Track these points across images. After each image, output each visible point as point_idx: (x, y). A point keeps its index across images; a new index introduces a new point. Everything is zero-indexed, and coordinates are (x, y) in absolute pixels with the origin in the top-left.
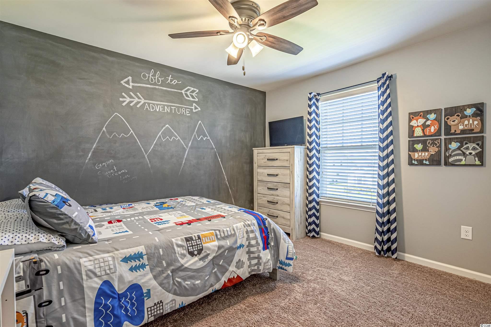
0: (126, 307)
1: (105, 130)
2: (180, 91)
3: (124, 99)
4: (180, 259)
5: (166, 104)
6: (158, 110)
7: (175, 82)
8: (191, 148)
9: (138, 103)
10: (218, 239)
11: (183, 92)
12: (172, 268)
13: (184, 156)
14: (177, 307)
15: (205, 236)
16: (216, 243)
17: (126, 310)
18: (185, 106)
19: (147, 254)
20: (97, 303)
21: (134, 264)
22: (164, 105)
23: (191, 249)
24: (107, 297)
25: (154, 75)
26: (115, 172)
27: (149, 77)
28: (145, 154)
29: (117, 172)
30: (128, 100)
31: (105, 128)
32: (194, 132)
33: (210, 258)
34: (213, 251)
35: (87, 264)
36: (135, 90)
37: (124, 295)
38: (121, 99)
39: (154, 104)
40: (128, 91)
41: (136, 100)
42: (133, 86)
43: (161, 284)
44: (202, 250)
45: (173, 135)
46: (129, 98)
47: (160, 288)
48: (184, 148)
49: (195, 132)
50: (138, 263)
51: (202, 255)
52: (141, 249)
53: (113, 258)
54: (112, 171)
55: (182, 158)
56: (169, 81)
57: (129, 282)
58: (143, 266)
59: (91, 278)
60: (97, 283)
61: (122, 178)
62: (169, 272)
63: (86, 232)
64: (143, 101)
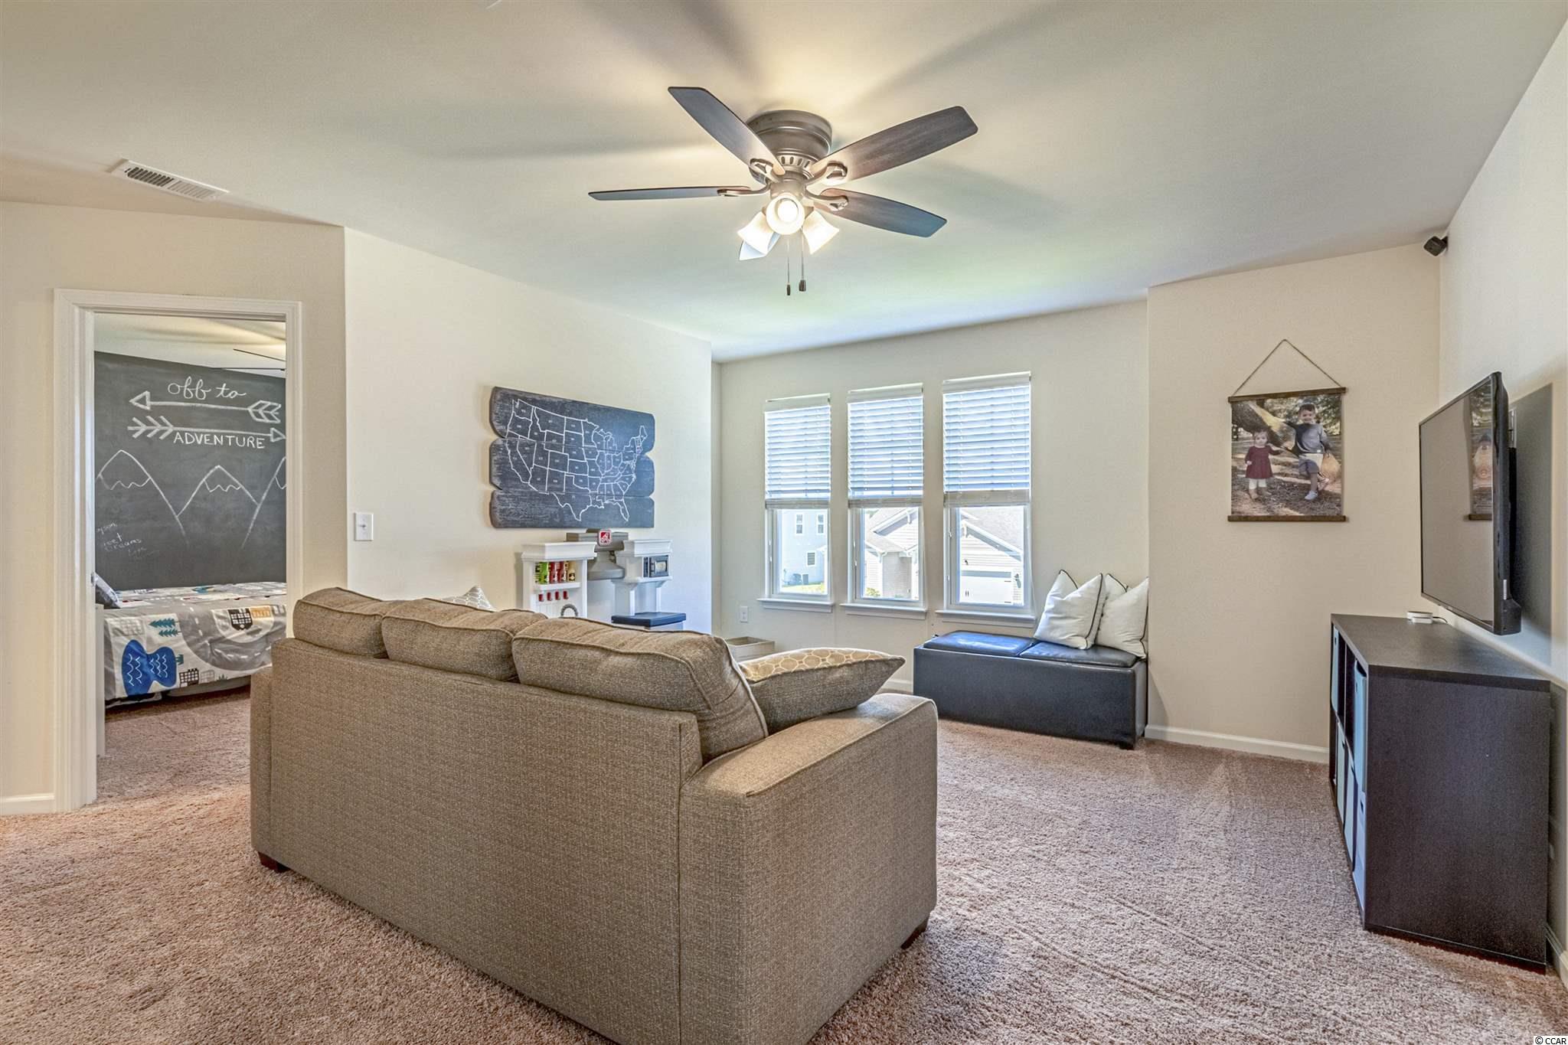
0: (155, 668)
1: (102, 478)
2: (243, 409)
3: (136, 428)
4: (220, 630)
5: (216, 431)
6: (199, 442)
7: (233, 395)
8: (267, 502)
9: (161, 432)
10: (275, 615)
11: (250, 409)
12: (210, 638)
13: (252, 516)
14: (216, 678)
15: (256, 611)
16: (272, 619)
17: (156, 670)
18: (254, 434)
19: (180, 621)
20: (125, 660)
21: (164, 629)
22: (212, 434)
23: (236, 622)
24: (136, 655)
25: (193, 386)
26: (120, 543)
27: (182, 389)
28: (174, 513)
29: (123, 542)
30: (143, 428)
31: (102, 474)
32: (273, 475)
33: (262, 634)
34: (266, 627)
35: (113, 623)
36: (156, 412)
37: (153, 656)
38: (130, 428)
39: (192, 433)
40: (142, 415)
41: (158, 428)
42: (152, 406)
43: (196, 652)
44: (251, 624)
45: (228, 481)
46: (144, 426)
47: (195, 655)
48: (252, 503)
49: (275, 476)
50: (168, 629)
51: (250, 630)
52: (173, 616)
53: (141, 622)
54: (113, 541)
55: (248, 520)
56: (222, 393)
57: (159, 645)
58: (175, 632)
59: (118, 635)
60: (125, 641)
61: (132, 552)
62: (206, 641)
63: (109, 597)
64: (171, 429)
